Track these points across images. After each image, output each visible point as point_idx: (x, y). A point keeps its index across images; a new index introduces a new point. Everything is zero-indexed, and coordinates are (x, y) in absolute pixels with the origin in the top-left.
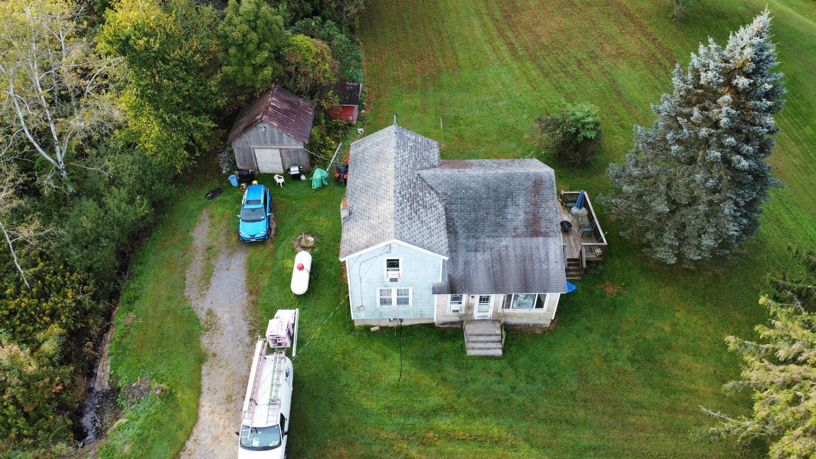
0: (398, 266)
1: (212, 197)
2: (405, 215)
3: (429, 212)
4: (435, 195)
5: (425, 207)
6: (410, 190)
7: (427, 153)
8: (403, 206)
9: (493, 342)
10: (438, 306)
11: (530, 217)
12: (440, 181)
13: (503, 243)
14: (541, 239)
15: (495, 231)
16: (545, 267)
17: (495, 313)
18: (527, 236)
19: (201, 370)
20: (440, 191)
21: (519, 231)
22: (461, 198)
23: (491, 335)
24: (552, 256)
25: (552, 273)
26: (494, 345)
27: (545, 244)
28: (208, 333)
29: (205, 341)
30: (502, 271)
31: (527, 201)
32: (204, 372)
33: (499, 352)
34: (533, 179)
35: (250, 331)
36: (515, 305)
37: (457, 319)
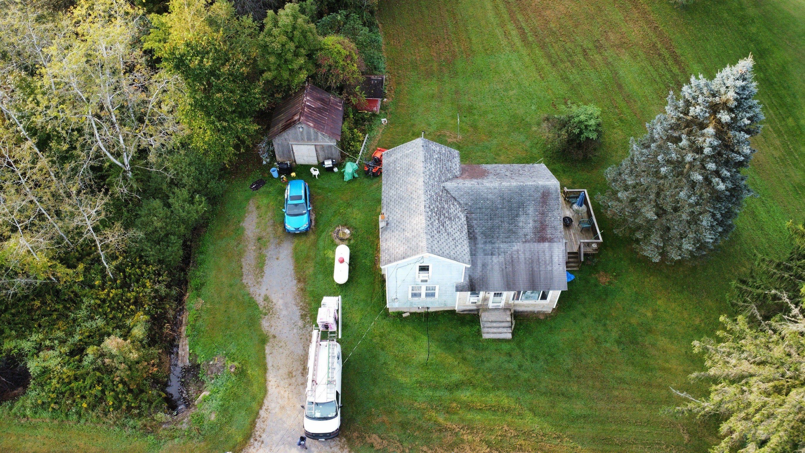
0: (428, 270)
1: (257, 188)
2: (434, 229)
3: (454, 223)
4: (458, 206)
5: (450, 219)
6: (438, 203)
7: (450, 163)
8: (432, 220)
9: (504, 327)
10: (460, 299)
11: (538, 225)
12: (462, 193)
13: (515, 248)
14: (547, 244)
15: (509, 237)
16: (549, 268)
17: (507, 303)
18: (535, 242)
19: (264, 350)
20: (462, 202)
21: (528, 237)
22: (479, 208)
23: (503, 322)
24: (556, 259)
25: (555, 273)
26: (505, 330)
27: (550, 249)
28: (267, 317)
29: (265, 324)
30: (514, 272)
31: (536, 210)
32: (267, 352)
33: (509, 336)
34: (542, 191)
35: (302, 315)
36: (523, 298)
37: (475, 308)
